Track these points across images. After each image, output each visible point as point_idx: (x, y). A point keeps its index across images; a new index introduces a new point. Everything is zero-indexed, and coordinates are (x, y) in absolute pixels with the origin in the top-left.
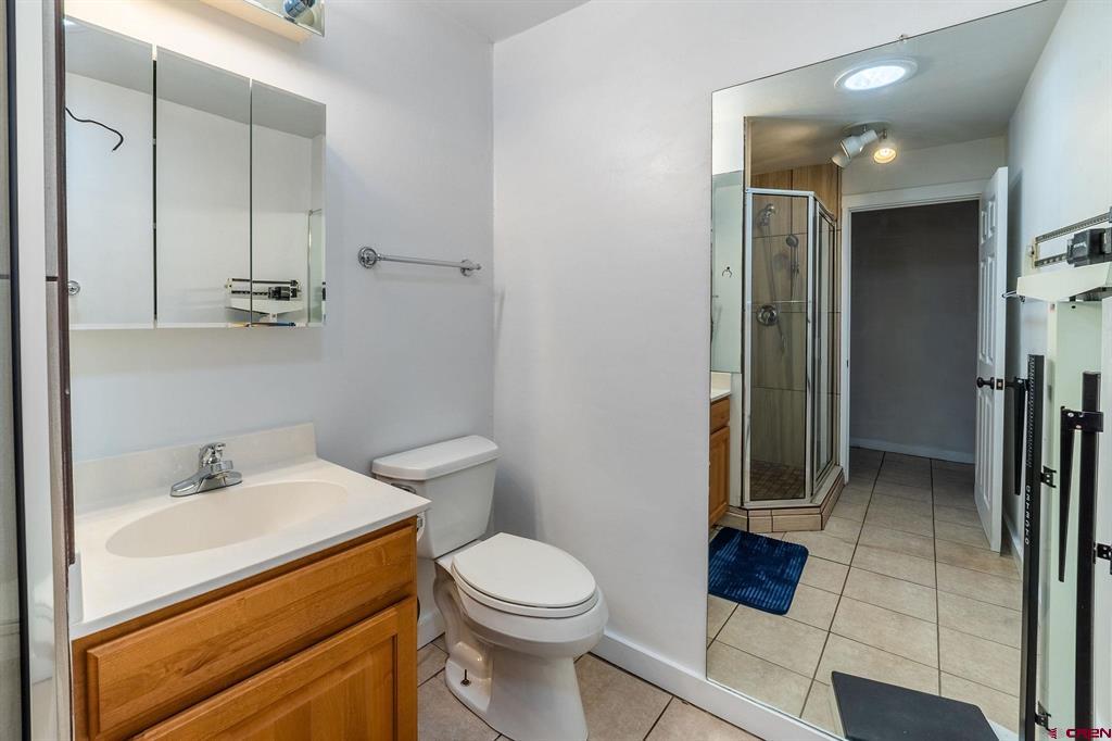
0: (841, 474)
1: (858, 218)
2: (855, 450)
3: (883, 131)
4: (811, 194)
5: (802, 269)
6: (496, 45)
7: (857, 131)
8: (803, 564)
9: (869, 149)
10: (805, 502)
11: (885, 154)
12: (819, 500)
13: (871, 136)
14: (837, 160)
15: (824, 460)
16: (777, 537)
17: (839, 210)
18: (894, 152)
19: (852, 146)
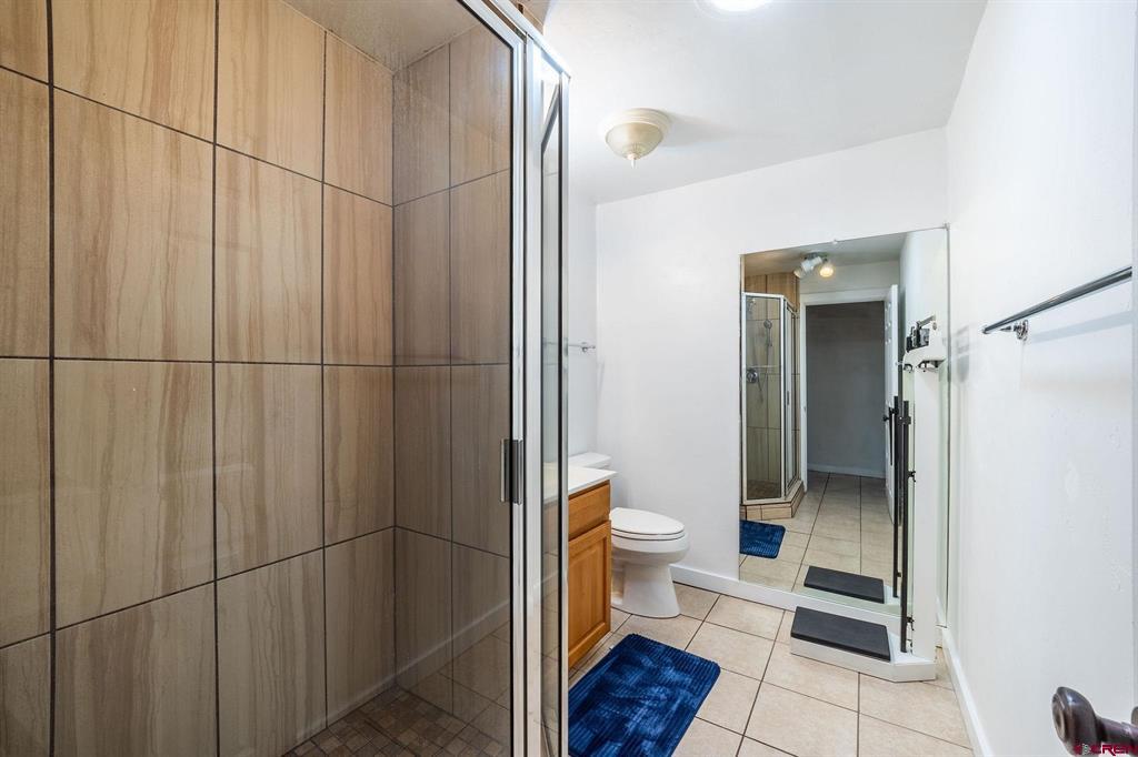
0: (802, 485)
1: (810, 309)
2: (810, 472)
3: (825, 257)
4: (782, 297)
5: (775, 344)
6: (598, 207)
7: (809, 256)
8: (783, 535)
9: (817, 267)
10: (782, 500)
11: (827, 271)
12: (790, 498)
13: (818, 260)
14: (797, 274)
15: (791, 476)
16: (766, 522)
17: (798, 304)
18: (832, 271)
19: (807, 265)
